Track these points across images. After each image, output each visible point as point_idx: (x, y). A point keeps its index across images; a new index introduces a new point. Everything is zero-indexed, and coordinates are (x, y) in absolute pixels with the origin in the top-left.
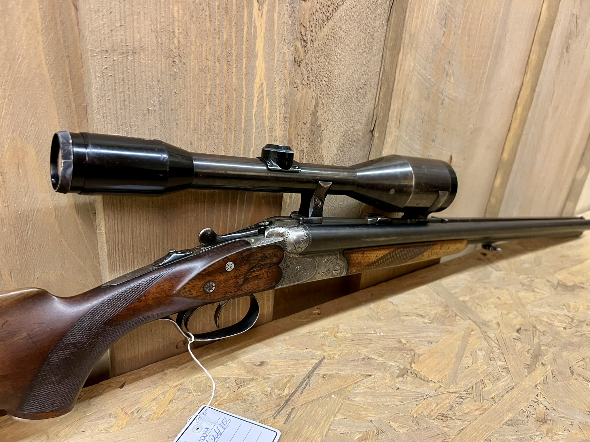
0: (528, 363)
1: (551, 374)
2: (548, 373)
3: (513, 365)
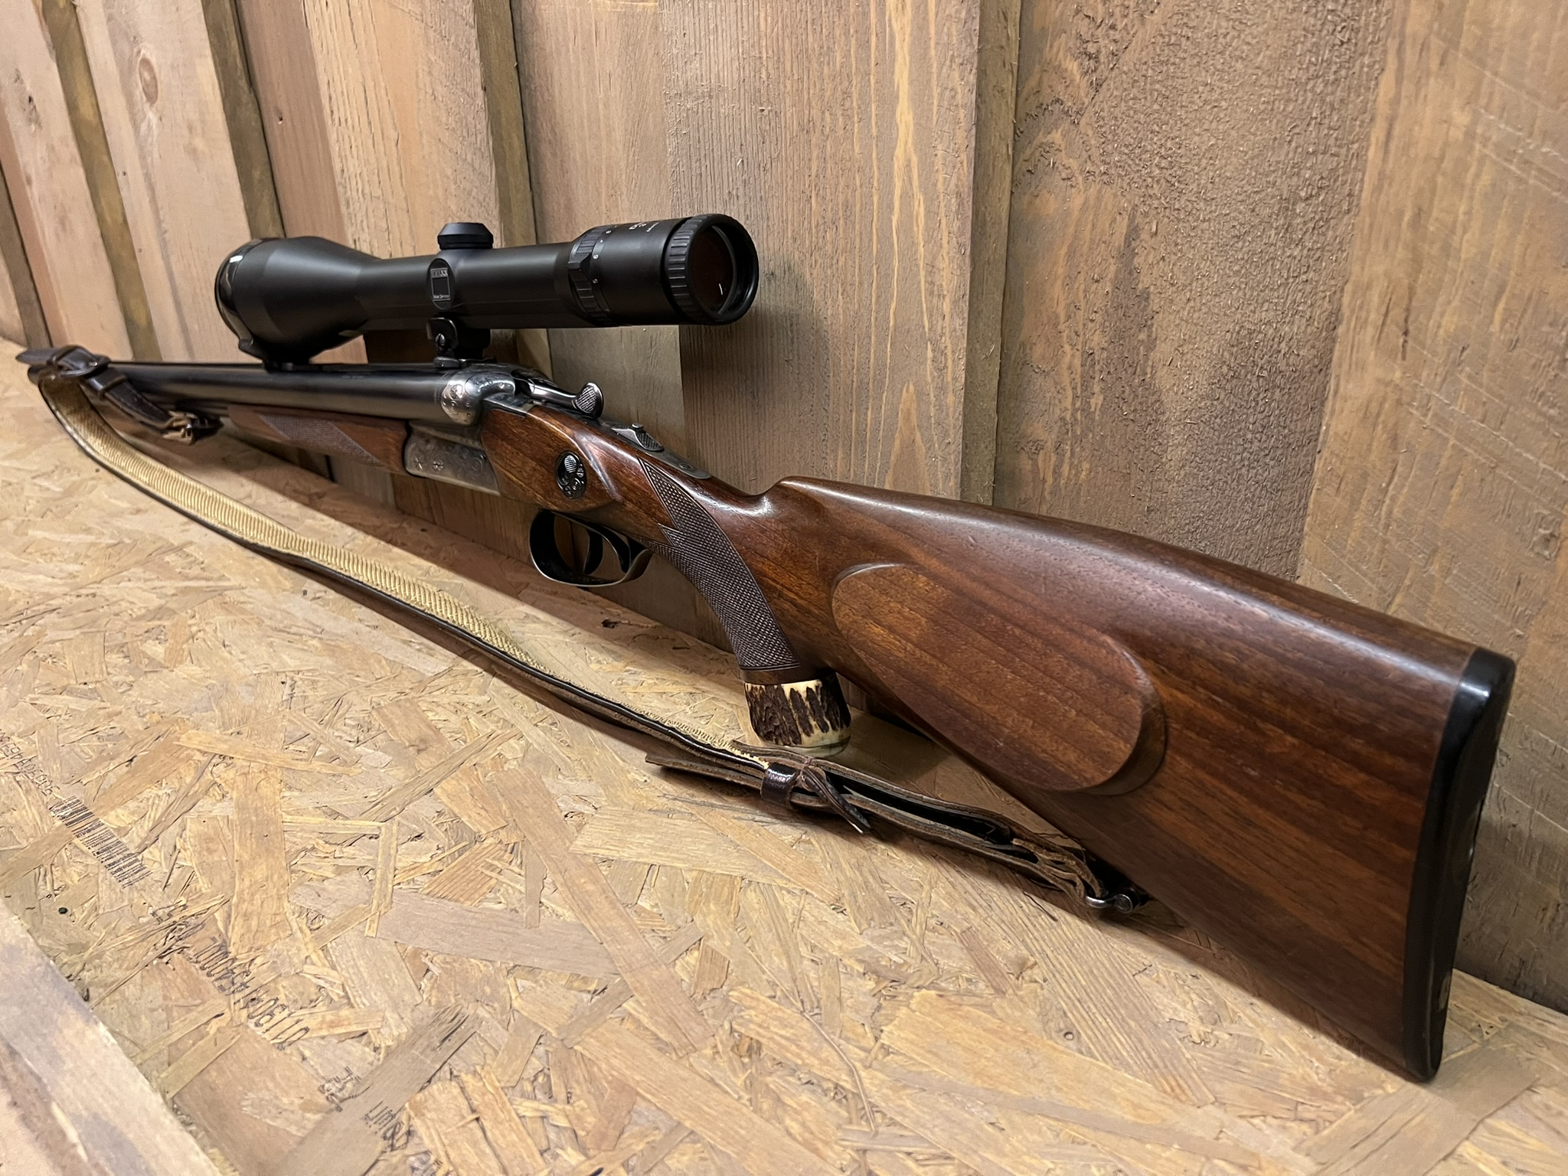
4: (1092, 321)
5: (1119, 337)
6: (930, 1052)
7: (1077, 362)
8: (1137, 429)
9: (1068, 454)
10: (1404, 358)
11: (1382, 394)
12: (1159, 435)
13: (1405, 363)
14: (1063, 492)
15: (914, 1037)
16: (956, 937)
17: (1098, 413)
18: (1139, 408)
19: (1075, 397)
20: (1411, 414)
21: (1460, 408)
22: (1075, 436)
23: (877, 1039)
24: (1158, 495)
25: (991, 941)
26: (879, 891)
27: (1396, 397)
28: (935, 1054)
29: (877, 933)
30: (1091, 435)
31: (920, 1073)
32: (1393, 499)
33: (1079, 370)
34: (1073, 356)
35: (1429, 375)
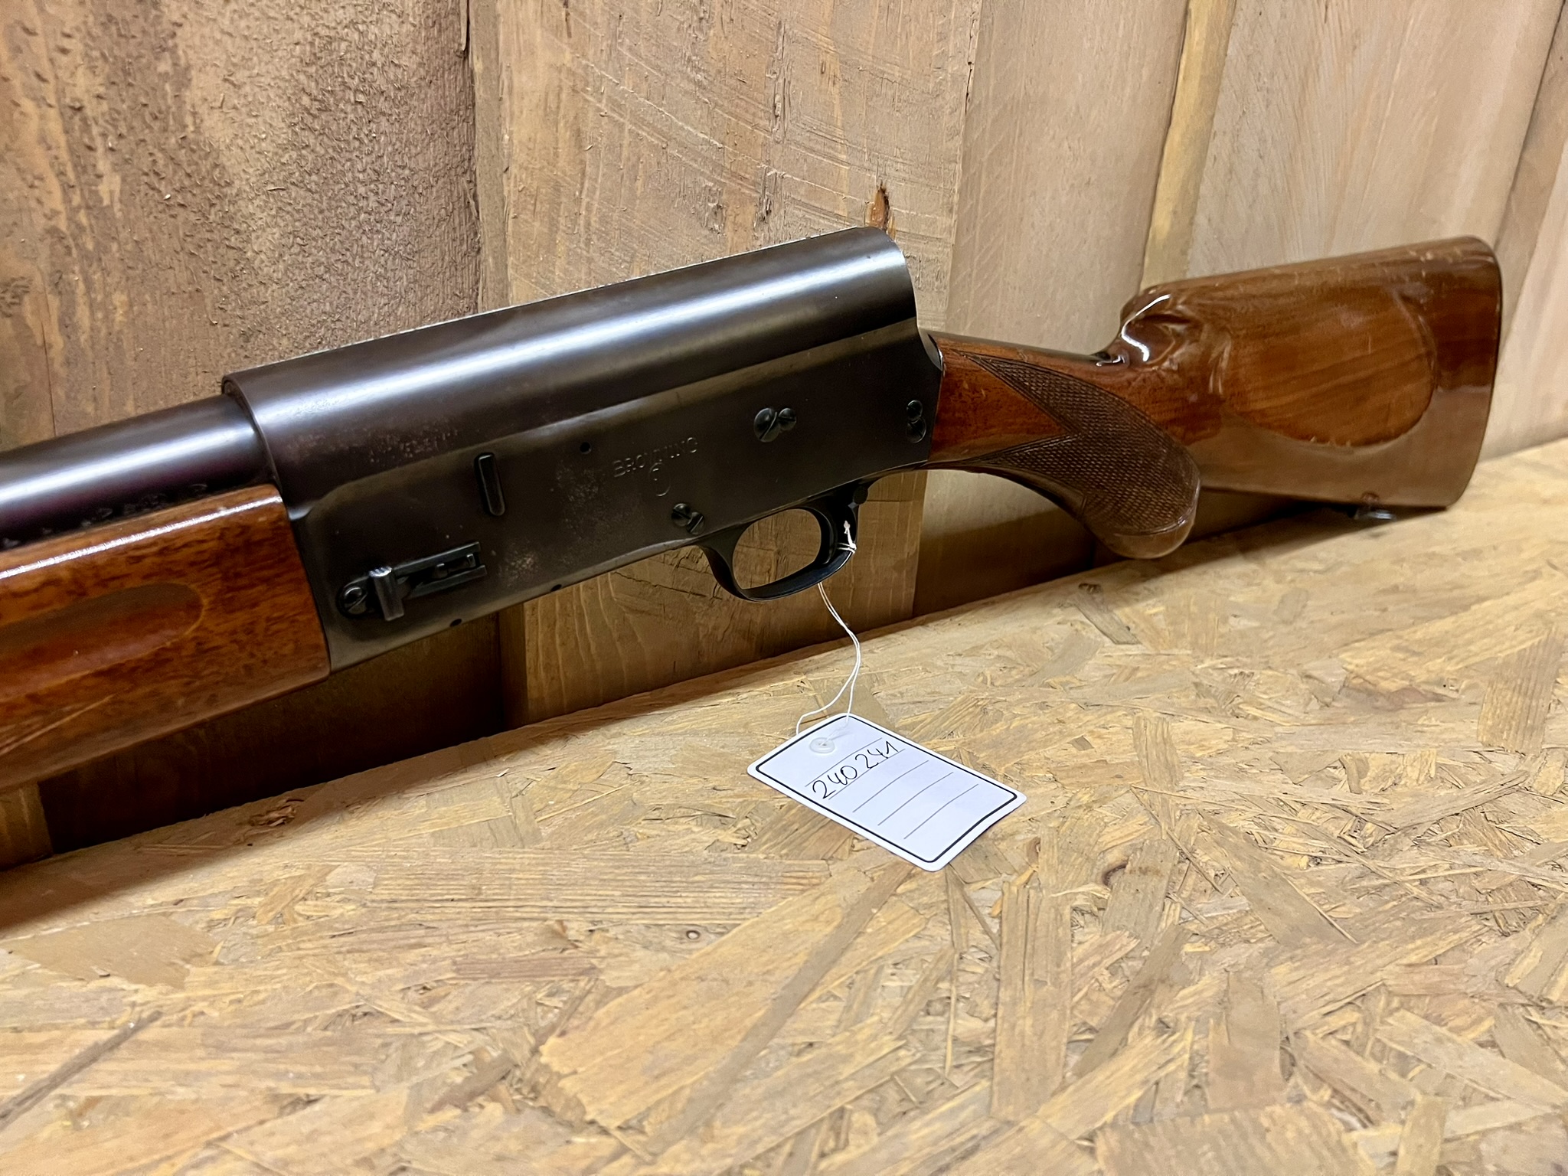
0: (1094, 1022)
1: (1183, 1075)
2: (1171, 1067)
3: (1022, 1034)
4: (64, 51)
5: (122, 75)
6: (657, 1078)
7: (55, 126)
8: (193, 218)
9: (82, 286)
10: (569, 35)
11: (556, 83)
12: (232, 218)
13: (572, 41)
14: (90, 354)
15: (623, 1087)
16: (462, 982)
17: (117, 206)
18: (187, 183)
19: (67, 188)
20: (586, 101)
21: (626, 87)
22: (85, 256)
23: (605, 1132)
24: (254, 309)
25: (494, 949)
26: (301, 1039)
27: (571, 84)
28: (663, 1074)
29: (391, 1068)
30: (115, 247)
31: (690, 1100)
32: (588, 209)
33: (62, 140)
34: (42, 117)
35: (595, 53)
